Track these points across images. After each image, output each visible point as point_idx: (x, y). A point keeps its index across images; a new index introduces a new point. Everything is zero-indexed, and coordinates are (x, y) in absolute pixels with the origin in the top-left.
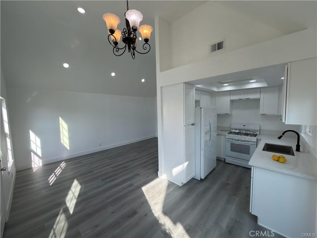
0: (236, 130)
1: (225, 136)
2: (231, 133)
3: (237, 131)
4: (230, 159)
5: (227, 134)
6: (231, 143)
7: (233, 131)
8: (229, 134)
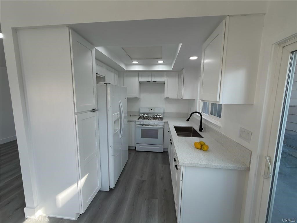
0: (144, 114)
1: (136, 121)
2: (140, 118)
3: (146, 115)
4: (141, 147)
5: (137, 120)
6: (141, 129)
7: (142, 115)
8: (138, 119)
